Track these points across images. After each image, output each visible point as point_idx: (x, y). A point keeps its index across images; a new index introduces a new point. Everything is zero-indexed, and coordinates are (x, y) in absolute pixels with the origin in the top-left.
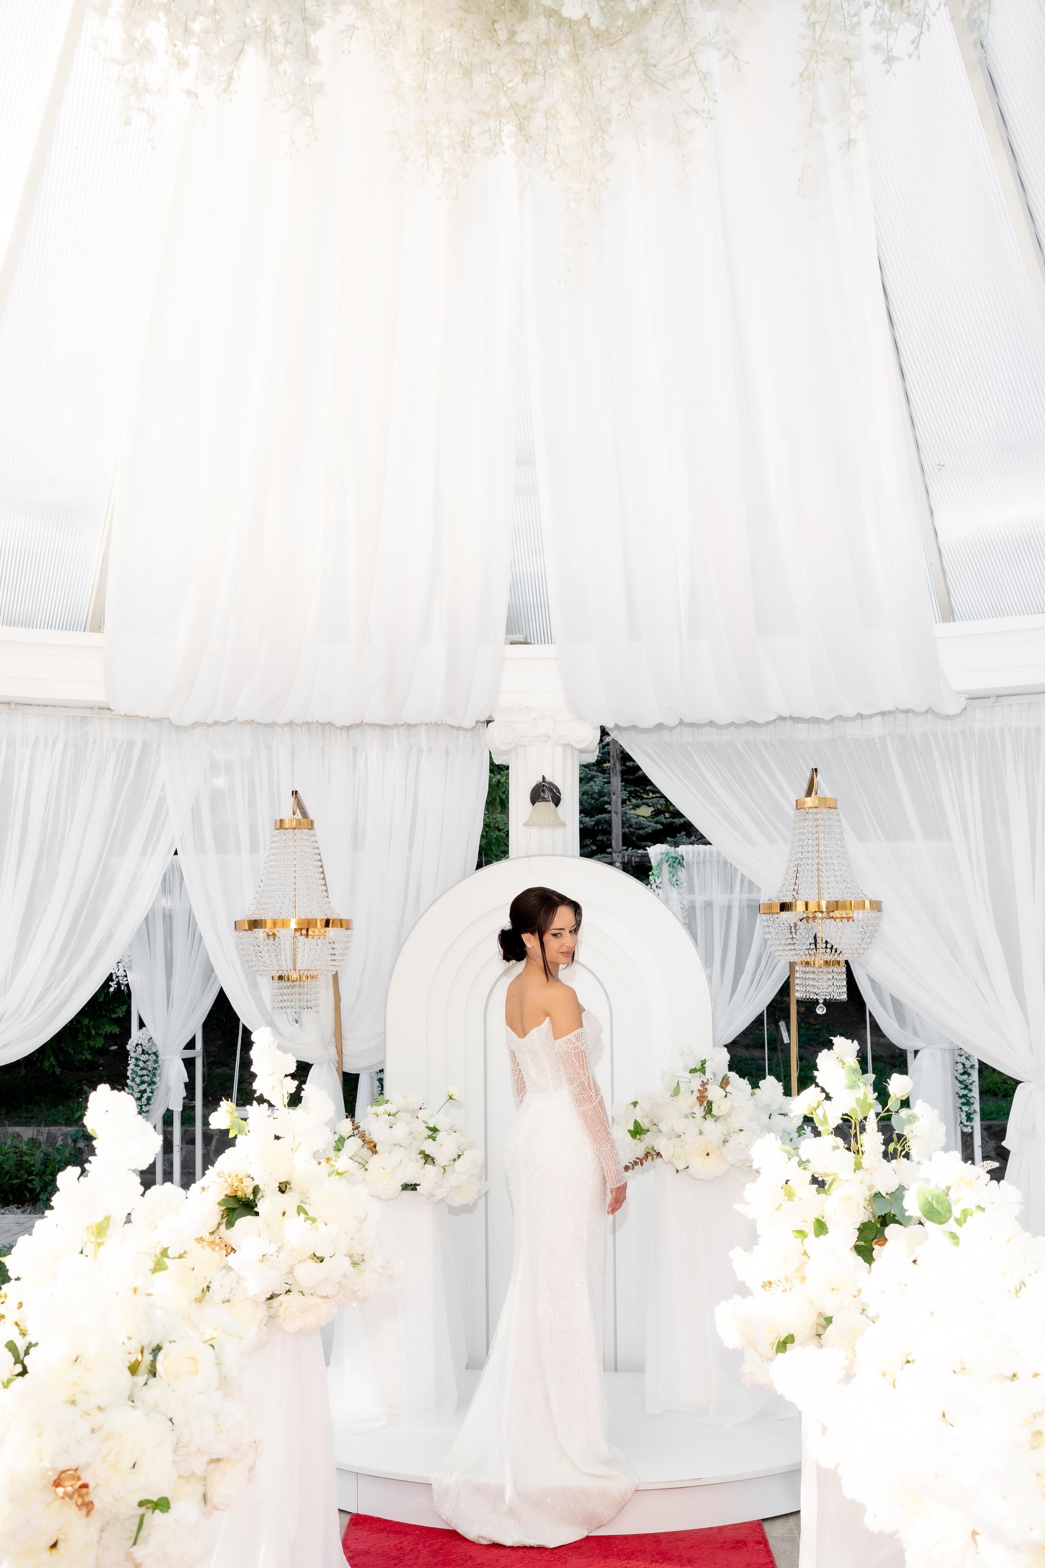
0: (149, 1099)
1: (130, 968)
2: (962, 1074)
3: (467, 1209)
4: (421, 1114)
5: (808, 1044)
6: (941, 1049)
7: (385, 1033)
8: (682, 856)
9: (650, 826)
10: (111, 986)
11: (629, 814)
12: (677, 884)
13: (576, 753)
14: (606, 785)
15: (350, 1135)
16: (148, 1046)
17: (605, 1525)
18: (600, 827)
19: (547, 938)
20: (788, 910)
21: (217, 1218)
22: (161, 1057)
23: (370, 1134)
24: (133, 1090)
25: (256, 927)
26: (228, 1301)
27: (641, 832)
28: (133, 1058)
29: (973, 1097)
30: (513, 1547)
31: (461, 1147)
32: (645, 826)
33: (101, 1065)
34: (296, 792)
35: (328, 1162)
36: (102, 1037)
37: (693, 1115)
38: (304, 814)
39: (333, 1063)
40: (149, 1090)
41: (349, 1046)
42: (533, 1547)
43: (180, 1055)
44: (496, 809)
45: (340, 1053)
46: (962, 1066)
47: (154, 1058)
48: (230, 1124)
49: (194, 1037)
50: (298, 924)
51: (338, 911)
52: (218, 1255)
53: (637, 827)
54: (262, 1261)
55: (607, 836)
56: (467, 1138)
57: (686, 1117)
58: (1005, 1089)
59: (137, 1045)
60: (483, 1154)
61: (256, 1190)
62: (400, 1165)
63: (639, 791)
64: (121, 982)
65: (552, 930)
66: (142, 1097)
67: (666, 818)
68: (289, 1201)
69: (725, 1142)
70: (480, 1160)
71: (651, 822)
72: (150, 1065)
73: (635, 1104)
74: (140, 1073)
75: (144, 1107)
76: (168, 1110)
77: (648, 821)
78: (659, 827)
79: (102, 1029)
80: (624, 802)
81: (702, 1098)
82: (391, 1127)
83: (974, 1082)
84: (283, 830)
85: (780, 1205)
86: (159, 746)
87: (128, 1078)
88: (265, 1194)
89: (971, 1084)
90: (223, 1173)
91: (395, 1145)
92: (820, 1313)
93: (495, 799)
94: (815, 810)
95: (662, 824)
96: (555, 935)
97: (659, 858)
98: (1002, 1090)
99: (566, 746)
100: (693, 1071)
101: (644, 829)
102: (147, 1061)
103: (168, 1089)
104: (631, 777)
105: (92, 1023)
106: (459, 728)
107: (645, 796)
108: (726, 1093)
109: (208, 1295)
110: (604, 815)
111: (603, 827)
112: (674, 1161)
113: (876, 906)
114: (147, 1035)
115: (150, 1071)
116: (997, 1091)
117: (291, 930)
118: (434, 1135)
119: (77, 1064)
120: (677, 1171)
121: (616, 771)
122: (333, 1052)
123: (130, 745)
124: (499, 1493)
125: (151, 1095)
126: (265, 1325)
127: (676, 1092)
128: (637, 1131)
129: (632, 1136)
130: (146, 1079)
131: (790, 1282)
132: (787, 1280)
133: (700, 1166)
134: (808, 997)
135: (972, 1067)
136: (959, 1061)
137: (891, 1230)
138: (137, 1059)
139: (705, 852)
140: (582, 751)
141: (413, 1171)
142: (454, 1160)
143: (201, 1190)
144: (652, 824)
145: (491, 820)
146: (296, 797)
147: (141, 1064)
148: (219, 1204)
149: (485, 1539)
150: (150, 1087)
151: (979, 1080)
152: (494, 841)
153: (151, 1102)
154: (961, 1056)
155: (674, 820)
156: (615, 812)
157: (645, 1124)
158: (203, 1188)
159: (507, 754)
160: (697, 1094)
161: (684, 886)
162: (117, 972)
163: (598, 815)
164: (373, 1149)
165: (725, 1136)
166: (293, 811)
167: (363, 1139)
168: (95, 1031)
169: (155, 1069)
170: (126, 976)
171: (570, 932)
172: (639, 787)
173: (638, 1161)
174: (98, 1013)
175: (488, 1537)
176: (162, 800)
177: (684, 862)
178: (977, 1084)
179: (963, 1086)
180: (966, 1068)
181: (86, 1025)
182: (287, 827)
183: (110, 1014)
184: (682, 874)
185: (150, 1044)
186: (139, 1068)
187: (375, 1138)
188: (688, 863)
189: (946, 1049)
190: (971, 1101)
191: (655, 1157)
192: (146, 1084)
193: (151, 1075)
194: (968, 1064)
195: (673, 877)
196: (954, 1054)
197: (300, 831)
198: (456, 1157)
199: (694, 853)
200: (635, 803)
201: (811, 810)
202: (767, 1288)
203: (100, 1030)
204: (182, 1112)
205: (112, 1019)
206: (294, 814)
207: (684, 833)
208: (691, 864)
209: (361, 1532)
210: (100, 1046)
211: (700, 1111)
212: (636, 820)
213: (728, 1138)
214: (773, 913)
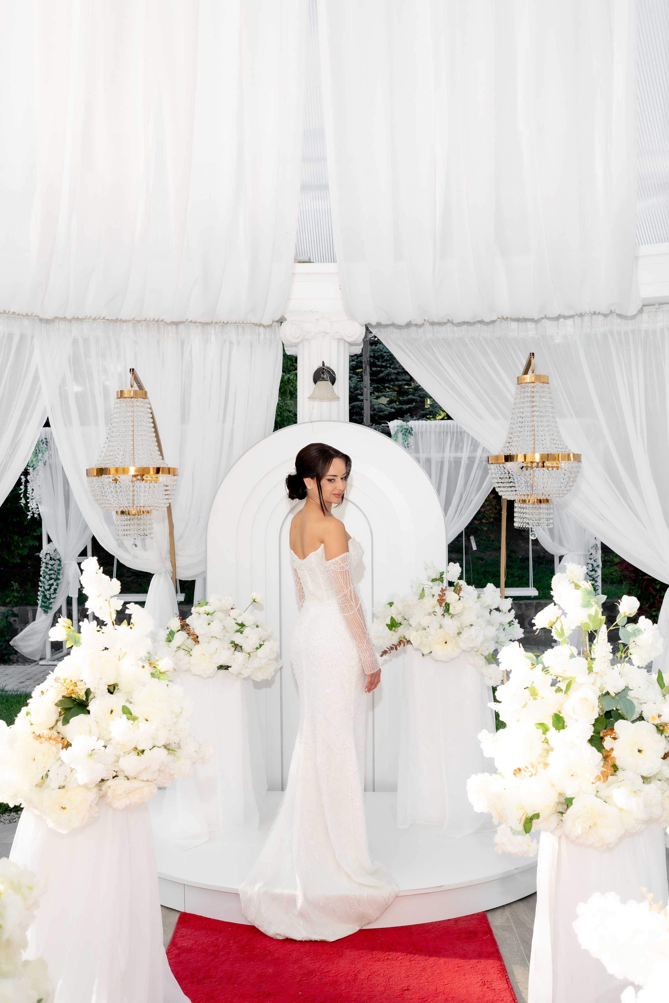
0: (55, 590)
1: (40, 502)
2: (591, 571)
3: (267, 683)
4: (232, 613)
5: (486, 550)
6: (578, 555)
7: (206, 551)
8: (411, 428)
9: (387, 410)
10: (28, 515)
11: (374, 402)
12: (408, 447)
13: (347, 345)
14: (359, 383)
15: (178, 629)
16: (54, 555)
17: (372, 922)
18: (355, 411)
19: (324, 482)
20: (511, 461)
21: (55, 716)
22: (63, 562)
23: (193, 629)
24: (44, 584)
25: (101, 474)
26: (64, 787)
27: (381, 414)
28: (44, 562)
29: (598, 585)
30: (302, 941)
31: (262, 639)
32: (384, 410)
33: (29, 565)
34: (133, 369)
35: (150, 666)
36: (27, 548)
37: (435, 613)
38: (141, 387)
39: (169, 573)
40: (55, 584)
41: (181, 561)
42: (317, 941)
43: (75, 561)
44: (287, 397)
45: (174, 565)
46: (591, 566)
47: (58, 562)
48: (66, 637)
49: (86, 547)
50: (136, 471)
51: (169, 462)
52: (54, 747)
53: (379, 410)
54: (91, 755)
55: (359, 416)
56: (266, 631)
57: (430, 614)
58: (612, 579)
59: (47, 554)
60: (279, 644)
61: (88, 692)
62: (216, 652)
63: (379, 387)
64: (34, 512)
65: (328, 476)
66: (50, 588)
67: (397, 405)
68: (117, 701)
69: (459, 633)
70: (277, 649)
71: (387, 407)
72: (56, 567)
73: (391, 604)
74: (49, 572)
75: (52, 595)
76: (68, 597)
77: (386, 406)
78: (393, 410)
79: (27, 542)
80: (371, 393)
81: (441, 600)
82: (209, 624)
83: (599, 576)
84: (123, 399)
85: (527, 703)
86: (33, 337)
87: (41, 576)
88: (96, 695)
89: (597, 577)
90: (59, 679)
91: (212, 637)
92: (560, 794)
93: (286, 390)
94: (533, 385)
95: (395, 409)
96: (330, 480)
97: (396, 429)
98: (609, 579)
99: (340, 340)
100: (434, 580)
101: (383, 412)
102: (54, 564)
103: (68, 583)
104: (375, 378)
105: (20, 539)
106: (260, 325)
107: (384, 391)
108: (460, 597)
109: (48, 781)
110: (357, 403)
111: (356, 410)
112: (421, 648)
113: (577, 458)
114: (53, 547)
115: (55, 571)
116: (607, 580)
117: (129, 476)
118: (242, 630)
119: (11, 565)
120: (423, 655)
121: (367, 372)
122: (169, 565)
123: (10, 336)
124: (292, 900)
125: (57, 587)
126: (97, 804)
127: (422, 596)
128: (393, 625)
129: (389, 628)
130: (53, 576)
131: (536, 768)
132: (533, 767)
133: (440, 651)
134: (524, 527)
135: (598, 566)
136: (589, 563)
137: (619, 725)
138: (47, 564)
139: (426, 426)
140: (351, 344)
141: (224, 658)
142: (257, 648)
143: (41, 694)
144: (388, 408)
145: (283, 404)
146: (133, 374)
147: (50, 567)
148: (57, 705)
149: (281, 935)
150: (56, 582)
151: (602, 576)
152: (286, 418)
153: (57, 592)
154: (591, 559)
155: (402, 406)
156: (366, 399)
157: (398, 619)
158: (42, 692)
159: (296, 346)
160: (437, 597)
161: (412, 448)
162: (32, 505)
163: (353, 402)
164: (196, 639)
165: (459, 629)
166: (131, 385)
167: (188, 632)
168: (22, 544)
169: (59, 570)
170: (38, 508)
171: (342, 479)
172: (380, 384)
173: (393, 646)
174: (24, 532)
175: (283, 934)
176: (36, 378)
177: (413, 432)
178: (600, 577)
179: (592, 579)
180: (594, 567)
181: (16, 540)
182: (126, 396)
183: (32, 533)
184: (411, 440)
185: (55, 553)
186: (48, 569)
187: (197, 632)
188: (415, 433)
189: (581, 555)
190: (597, 588)
191: (406, 643)
192: (53, 580)
193: (56, 574)
194: (595, 565)
195: (405, 442)
196: (586, 558)
197: (136, 399)
198: (258, 646)
199: (419, 426)
200: (377, 395)
201: (530, 385)
202: (518, 775)
203: (25, 543)
204: (78, 598)
205: (33, 536)
206: (132, 387)
207: (409, 414)
208: (417, 433)
209: (187, 930)
210: (26, 554)
211: (440, 610)
212: (377, 406)
213: (462, 631)
214: (500, 463)
